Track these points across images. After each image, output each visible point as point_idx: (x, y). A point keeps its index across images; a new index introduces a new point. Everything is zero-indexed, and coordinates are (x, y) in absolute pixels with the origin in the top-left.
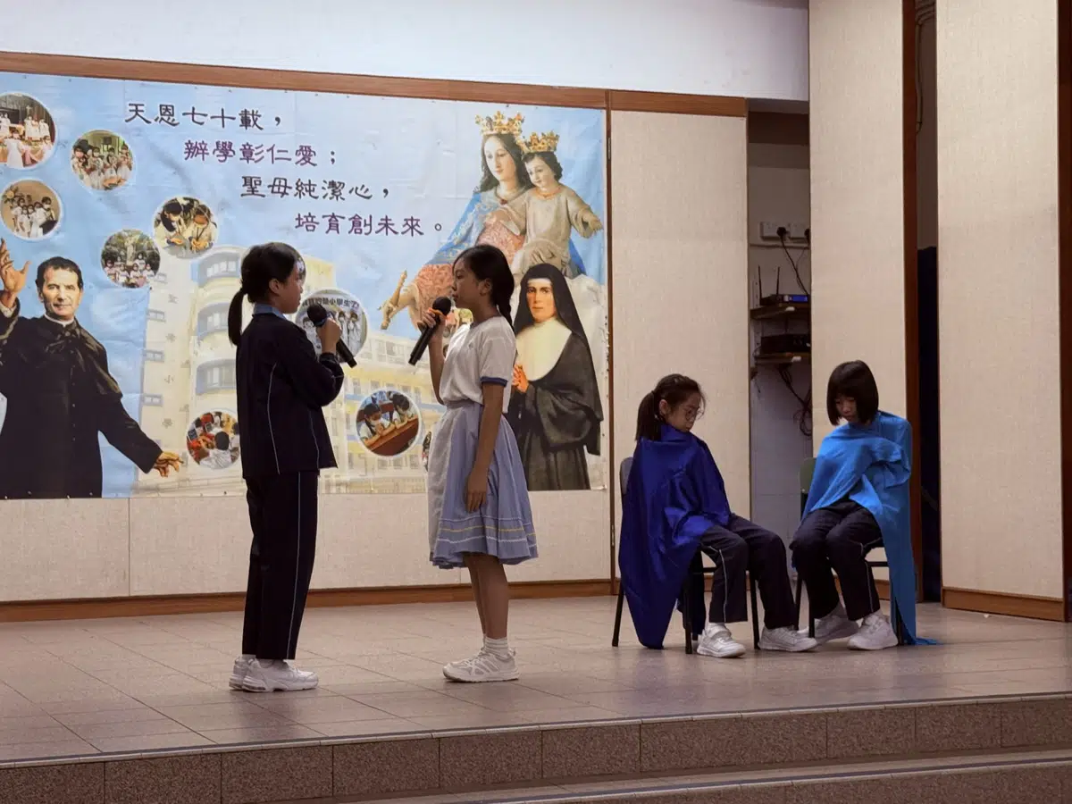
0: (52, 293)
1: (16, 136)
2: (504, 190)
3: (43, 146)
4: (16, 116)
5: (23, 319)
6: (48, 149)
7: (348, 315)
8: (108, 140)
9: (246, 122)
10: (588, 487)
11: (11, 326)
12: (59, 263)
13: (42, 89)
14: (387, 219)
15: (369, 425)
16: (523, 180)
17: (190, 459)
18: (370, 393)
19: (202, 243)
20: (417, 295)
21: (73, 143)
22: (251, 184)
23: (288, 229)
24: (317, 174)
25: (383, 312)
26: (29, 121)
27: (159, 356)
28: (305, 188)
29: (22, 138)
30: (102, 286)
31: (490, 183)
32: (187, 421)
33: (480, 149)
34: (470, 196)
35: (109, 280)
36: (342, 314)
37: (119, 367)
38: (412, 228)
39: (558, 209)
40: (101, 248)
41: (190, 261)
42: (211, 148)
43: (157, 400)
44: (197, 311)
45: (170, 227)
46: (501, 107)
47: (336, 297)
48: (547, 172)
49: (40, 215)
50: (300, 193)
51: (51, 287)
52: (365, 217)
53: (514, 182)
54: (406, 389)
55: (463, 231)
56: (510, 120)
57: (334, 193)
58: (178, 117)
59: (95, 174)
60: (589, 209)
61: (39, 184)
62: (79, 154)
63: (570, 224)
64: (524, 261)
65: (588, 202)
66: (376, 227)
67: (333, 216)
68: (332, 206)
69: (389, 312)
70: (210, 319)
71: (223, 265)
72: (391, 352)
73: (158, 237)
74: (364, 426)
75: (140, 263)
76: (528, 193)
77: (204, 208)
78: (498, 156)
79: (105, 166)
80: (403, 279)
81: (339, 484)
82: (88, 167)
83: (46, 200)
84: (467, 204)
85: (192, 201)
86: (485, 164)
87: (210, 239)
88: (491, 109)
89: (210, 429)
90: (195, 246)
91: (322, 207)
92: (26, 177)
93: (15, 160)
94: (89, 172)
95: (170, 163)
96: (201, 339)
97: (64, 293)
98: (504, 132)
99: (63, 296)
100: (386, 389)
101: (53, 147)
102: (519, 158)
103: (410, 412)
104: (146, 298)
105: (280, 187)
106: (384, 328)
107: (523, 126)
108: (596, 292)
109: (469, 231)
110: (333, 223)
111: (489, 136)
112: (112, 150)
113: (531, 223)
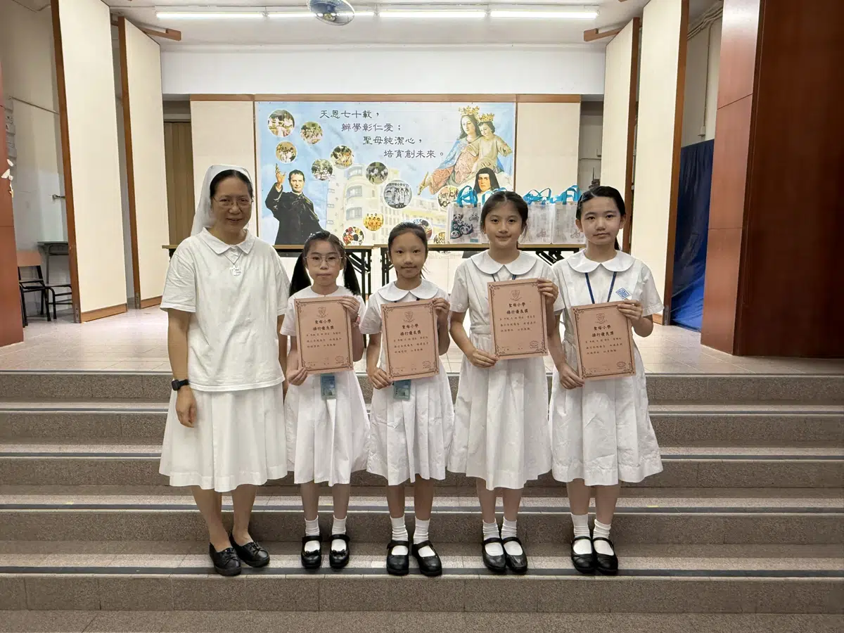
0: (294, 183)
1: (281, 125)
2: (470, 138)
3: (290, 128)
4: (281, 118)
5: (284, 193)
7: (405, 190)
9: (365, 115)
11: (280, 196)
12: (296, 172)
13: (290, 107)
14: (421, 151)
16: (478, 133)
19: (349, 163)
20: (432, 181)
22: (367, 139)
23: (380, 156)
24: (393, 135)
25: (419, 188)
27: (333, 206)
28: (388, 140)
30: (312, 180)
31: (464, 135)
32: (343, 230)
33: (460, 122)
34: (456, 141)
36: (402, 189)
37: (317, 210)
38: (431, 154)
39: (493, 145)
42: (352, 126)
43: (332, 222)
44: (347, 189)
45: (337, 158)
47: (400, 183)
48: (489, 130)
49: (290, 155)
50: (386, 143)
51: (294, 181)
52: (412, 151)
53: (475, 134)
54: (427, 218)
55: (452, 155)
56: (473, 109)
57: (399, 142)
58: (339, 115)
60: (506, 145)
62: (304, 131)
63: (498, 151)
64: (477, 166)
65: (506, 142)
66: (416, 155)
67: (399, 151)
68: (400, 147)
69: (421, 188)
70: (351, 192)
71: (356, 171)
72: (421, 204)
73: (332, 161)
76: (480, 139)
77: (349, 149)
78: (468, 124)
80: (427, 175)
83: (292, 149)
84: (454, 144)
86: (462, 128)
87: (351, 161)
89: (352, 233)
90: (345, 164)
91: (394, 147)
93: (280, 134)
94: (307, 138)
95: (337, 133)
96: (348, 199)
97: (298, 183)
98: (470, 114)
100: (420, 218)
102: (477, 125)
105: (378, 140)
106: (419, 194)
107: (479, 111)
108: (508, 179)
109: (454, 155)
110: (399, 153)
111: (463, 117)
113: (481, 151)
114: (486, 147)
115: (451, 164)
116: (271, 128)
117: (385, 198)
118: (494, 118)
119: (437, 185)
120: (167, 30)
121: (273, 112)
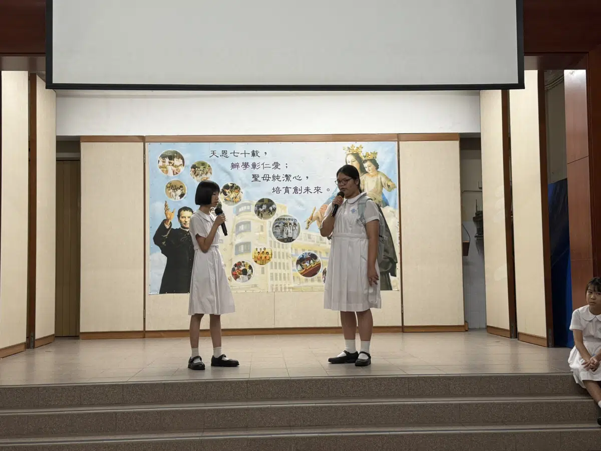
0: (183, 220)
1: (171, 165)
3: (180, 168)
4: (171, 158)
5: (172, 229)
6: (182, 169)
7: (293, 224)
8: (203, 164)
9: (253, 155)
10: (391, 289)
11: (169, 232)
12: (186, 209)
13: (180, 148)
14: (308, 188)
15: (301, 265)
17: (233, 279)
18: (302, 254)
19: (237, 200)
20: (320, 216)
21: (191, 166)
22: (255, 177)
23: (269, 193)
24: (281, 172)
25: (306, 222)
26: (175, 159)
28: (276, 178)
29: (173, 165)
32: (231, 264)
33: (345, 159)
36: (290, 224)
38: (318, 190)
39: (377, 181)
41: (232, 207)
42: (240, 165)
44: (235, 224)
45: (226, 194)
47: (288, 218)
48: (373, 166)
49: (179, 192)
50: (274, 180)
51: (182, 217)
52: (299, 187)
54: (316, 251)
56: (357, 147)
57: (287, 179)
58: (228, 154)
59: (199, 176)
60: (390, 180)
61: (179, 181)
62: (193, 170)
63: (382, 186)
65: (390, 178)
66: (303, 191)
67: (287, 187)
68: (287, 184)
69: (309, 223)
70: (240, 227)
71: (245, 207)
72: (309, 238)
73: (221, 198)
74: (299, 266)
76: (365, 175)
77: (238, 186)
78: (352, 161)
79: (202, 173)
80: (314, 210)
81: (289, 288)
82: (196, 174)
83: (181, 187)
85: (233, 184)
87: (240, 198)
88: (349, 144)
89: (240, 267)
90: (234, 201)
91: (282, 184)
92: (173, 179)
93: (170, 173)
95: (226, 170)
96: (237, 234)
98: (355, 152)
99: (187, 220)
100: (308, 252)
101: (184, 168)
102: (361, 162)
103: (317, 261)
105: (266, 178)
106: (307, 229)
107: (363, 150)
108: (393, 212)
110: (287, 190)
111: (348, 154)
112: (205, 167)
116: (161, 167)
117: (274, 233)
118: (378, 156)
121: (163, 152)
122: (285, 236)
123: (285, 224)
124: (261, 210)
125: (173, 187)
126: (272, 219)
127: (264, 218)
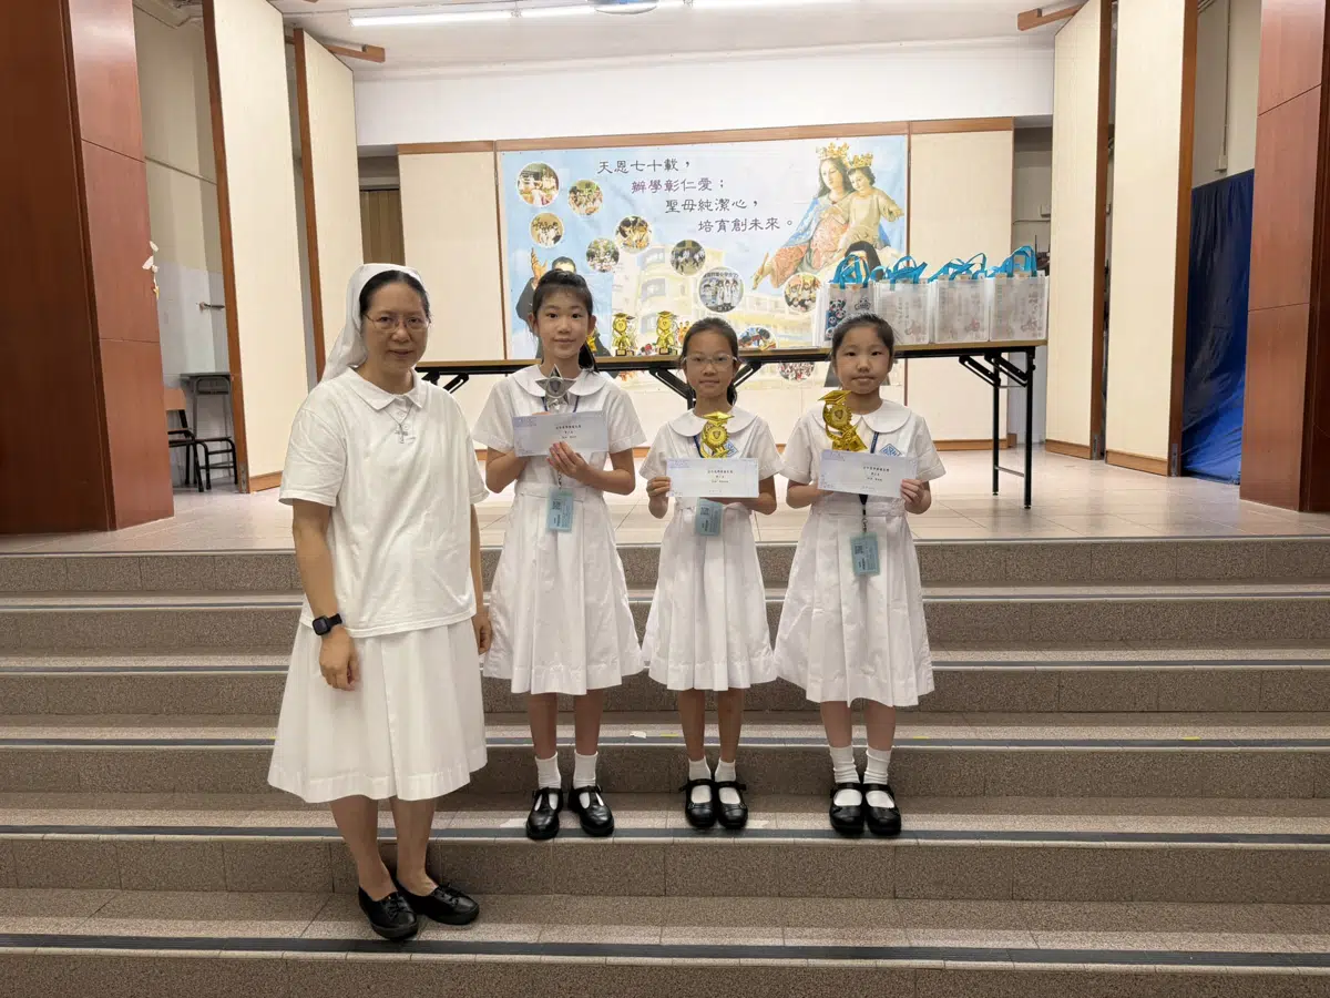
1: (538, 187)
2: (834, 195)
3: (552, 192)
4: (537, 176)
6: (555, 194)
7: (732, 283)
8: (588, 185)
9: (668, 167)
12: (562, 259)
13: (551, 158)
14: (756, 220)
16: (847, 187)
18: (746, 328)
19: (643, 243)
20: (775, 267)
21: (569, 189)
22: (671, 205)
23: (694, 232)
24: (712, 196)
25: (754, 279)
26: (544, 178)
28: (704, 205)
29: (541, 189)
31: (825, 191)
33: (817, 168)
34: (811, 200)
35: (591, 268)
36: (728, 282)
38: (772, 224)
39: (871, 205)
40: (587, 250)
41: (637, 255)
42: (647, 184)
44: (641, 283)
45: (625, 235)
46: (833, 140)
47: (724, 272)
48: (865, 180)
49: (552, 233)
50: (701, 208)
52: (742, 220)
53: (842, 190)
54: (768, 326)
55: (806, 224)
56: (840, 148)
57: (722, 206)
58: (628, 168)
59: (581, 206)
60: (893, 203)
61: (551, 215)
62: (573, 195)
63: (880, 214)
64: (847, 240)
65: (893, 197)
66: (749, 226)
67: (722, 221)
68: (723, 215)
69: (757, 278)
70: (648, 287)
71: (655, 257)
72: (758, 304)
73: (618, 241)
75: (608, 257)
76: (851, 195)
77: (643, 222)
78: (830, 173)
79: (587, 201)
80: (767, 257)
82: (577, 203)
83: (554, 224)
84: (808, 207)
85: (637, 218)
86: (821, 179)
87: (647, 241)
88: (826, 143)
90: (640, 244)
91: (715, 216)
92: (543, 211)
94: (578, 205)
95: (625, 197)
96: (643, 301)
98: (835, 157)
100: (756, 325)
102: (845, 173)
104: (612, 279)
105: (689, 205)
106: (754, 288)
107: (849, 152)
109: (809, 226)
110: (722, 225)
111: (823, 161)
112: (591, 191)
113: (852, 215)
114: (859, 208)
115: (804, 239)
116: (522, 192)
117: (702, 296)
118: (873, 161)
119: (783, 273)
120: (364, 48)
121: (524, 168)
122: (719, 302)
123: (719, 283)
124: (681, 259)
125: (542, 224)
126: (699, 275)
127: (686, 273)
